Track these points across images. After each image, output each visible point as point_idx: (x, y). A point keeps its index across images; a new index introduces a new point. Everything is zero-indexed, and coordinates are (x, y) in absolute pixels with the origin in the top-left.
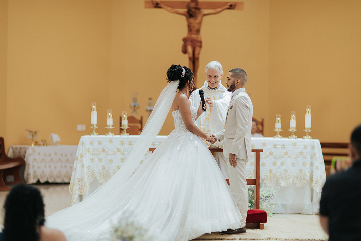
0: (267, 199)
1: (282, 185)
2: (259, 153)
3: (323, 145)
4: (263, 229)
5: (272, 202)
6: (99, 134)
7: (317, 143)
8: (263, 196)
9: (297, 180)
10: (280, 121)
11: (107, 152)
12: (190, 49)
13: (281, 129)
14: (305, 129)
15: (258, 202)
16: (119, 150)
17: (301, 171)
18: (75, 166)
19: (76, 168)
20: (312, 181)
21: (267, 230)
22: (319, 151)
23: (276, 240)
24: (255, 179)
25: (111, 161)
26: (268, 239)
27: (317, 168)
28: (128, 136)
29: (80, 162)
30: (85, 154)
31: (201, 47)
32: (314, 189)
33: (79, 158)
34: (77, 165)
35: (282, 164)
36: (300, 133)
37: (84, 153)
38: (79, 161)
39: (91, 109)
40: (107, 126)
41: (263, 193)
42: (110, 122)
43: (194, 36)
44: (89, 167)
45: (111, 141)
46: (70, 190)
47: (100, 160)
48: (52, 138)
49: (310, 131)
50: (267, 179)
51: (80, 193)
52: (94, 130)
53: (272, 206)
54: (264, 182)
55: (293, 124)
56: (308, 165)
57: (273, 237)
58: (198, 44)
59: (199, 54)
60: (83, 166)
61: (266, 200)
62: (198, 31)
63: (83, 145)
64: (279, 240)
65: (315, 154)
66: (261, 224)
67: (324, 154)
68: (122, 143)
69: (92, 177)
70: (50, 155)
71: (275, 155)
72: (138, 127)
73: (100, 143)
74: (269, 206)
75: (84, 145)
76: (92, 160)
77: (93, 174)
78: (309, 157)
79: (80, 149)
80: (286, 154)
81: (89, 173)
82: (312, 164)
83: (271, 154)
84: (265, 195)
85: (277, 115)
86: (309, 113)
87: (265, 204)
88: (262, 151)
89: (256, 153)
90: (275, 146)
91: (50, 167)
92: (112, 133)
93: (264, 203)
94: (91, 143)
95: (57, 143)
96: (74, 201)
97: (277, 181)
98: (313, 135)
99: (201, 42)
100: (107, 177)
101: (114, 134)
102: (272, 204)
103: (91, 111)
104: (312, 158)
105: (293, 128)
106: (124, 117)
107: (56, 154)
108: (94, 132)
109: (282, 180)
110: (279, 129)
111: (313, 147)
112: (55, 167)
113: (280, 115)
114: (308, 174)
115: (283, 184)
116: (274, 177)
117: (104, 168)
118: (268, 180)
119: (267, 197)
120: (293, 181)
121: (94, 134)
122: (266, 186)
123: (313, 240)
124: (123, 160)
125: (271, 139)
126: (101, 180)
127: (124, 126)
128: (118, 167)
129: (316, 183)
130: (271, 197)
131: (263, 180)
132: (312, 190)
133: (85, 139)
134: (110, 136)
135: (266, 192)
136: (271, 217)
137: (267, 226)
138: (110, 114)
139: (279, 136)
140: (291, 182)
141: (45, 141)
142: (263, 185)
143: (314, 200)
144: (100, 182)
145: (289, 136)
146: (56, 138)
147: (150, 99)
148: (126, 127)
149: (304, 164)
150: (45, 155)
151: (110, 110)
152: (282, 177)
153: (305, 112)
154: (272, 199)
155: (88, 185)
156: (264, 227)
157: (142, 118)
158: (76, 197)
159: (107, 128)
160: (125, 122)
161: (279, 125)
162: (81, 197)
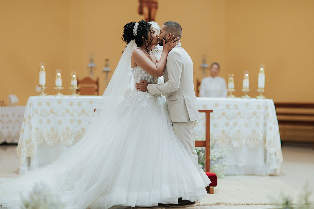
0: (219, 160)
1: (235, 146)
2: (209, 114)
3: (277, 105)
4: (213, 193)
5: (224, 163)
6: (48, 95)
7: (270, 103)
8: (215, 158)
9: (250, 140)
11: (56, 113)
12: (146, 10)
13: (235, 88)
14: (258, 88)
15: (208, 165)
16: (68, 111)
17: (254, 132)
18: (22, 127)
19: (23, 130)
20: (265, 141)
21: (217, 193)
22: (272, 111)
23: (226, 205)
24: (205, 141)
25: (60, 122)
26: (217, 204)
27: (271, 129)
28: (78, 96)
29: (28, 123)
30: (33, 115)
31: (156, 8)
32: (268, 150)
33: (27, 119)
34: (25, 126)
35: (235, 124)
36: (253, 93)
37: (32, 114)
38: (26, 123)
39: (39, 70)
41: (215, 154)
42: (59, 82)
44: (37, 129)
45: (59, 102)
46: (18, 152)
47: (49, 121)
48: (10, 99)
49: (263, 91)
50: (220, 140)
51: (28, 156)
52: (43, 91)
54: (217, 143)
55: (246, 84)
56: (261, 126)
57: (222, 202)
58: (154, 5)
60: (31, 128)
61: (218, 161)
63: (30, 106)
64: (229, 205)
65: (268, 115)
67: (278, 114)
68: (71, 104)
69: (41, 138)
70: (8, 116)
71: (228, 116)
72: (94, 88)
73: (48, 104)
74: (222, 168)
75: (32, 106)
76: (41, 121)
77: (41, 136)
78: (262, 117)
79: (28, 110)
80: (239, 114)
81: (37, 135)
82: (265, 125)
83: (224, 114)
84: (217, 157)
85: (229, 75)
86: (262, 72)
87: (217, 165)
88: (212, 111)
89: (206, 113)
90: (228, 107)
91: (8, 127)
92: (61, 93)
94: (40, 104)
95: (15, 104)
96: (22, 163)
97: (230, 142)
98: (267, 95)
99: (156, 3)
100: (56, 138)
101: (63, 95)
102: (225, 166)
103: (40, 71)
104: (265, 118)
105: (246, 88)
106: (73, 78)
107: (14, 115)
108: (43, 93)
109: (235, 140)
110: (232, 89)
111: (266, 108)
112: (13, 128)
113: (233, 75)
114: (261, 135)
115: (235, 144)
116: (227, 138)
117: (52, 129)
119: (219, 158)
120: (246, 142)
121: (42, 95)
122: (218, 147)
123: (264, 205)
124: (72, 121)
125: (223, 99)
126: (50, 142)
127: (73, 86)
128: (67, 129)
129: (270, 144)
130: (224, 158)
131: (215, 141)
132: (265, 151)
133: (33, 100)
134: (59, 96)
135: (218, 153)
136: (223, 178)
137: (217, 190)
138: (59, 74)
139: (232, 96)
140: (244, 143)
141: (3, 102)
142: (216, 146)
143: (267, 161)
144: (48, 144)
145: (242, 96)
146: (14, 99)
147: (107, 60)
148: (76, 87)
149: (257, 124)
150: (3, 116)
151: (60, 70)
152: (234, 138)
153: (258, 72)
154: (224, 160)
155: (36, 147)
156: (214, 191)
157: (98, 79)
158: (23, 159)
159: (56, 88)
160: (74, 83)
161: (231, 85)
162: (29, 159)
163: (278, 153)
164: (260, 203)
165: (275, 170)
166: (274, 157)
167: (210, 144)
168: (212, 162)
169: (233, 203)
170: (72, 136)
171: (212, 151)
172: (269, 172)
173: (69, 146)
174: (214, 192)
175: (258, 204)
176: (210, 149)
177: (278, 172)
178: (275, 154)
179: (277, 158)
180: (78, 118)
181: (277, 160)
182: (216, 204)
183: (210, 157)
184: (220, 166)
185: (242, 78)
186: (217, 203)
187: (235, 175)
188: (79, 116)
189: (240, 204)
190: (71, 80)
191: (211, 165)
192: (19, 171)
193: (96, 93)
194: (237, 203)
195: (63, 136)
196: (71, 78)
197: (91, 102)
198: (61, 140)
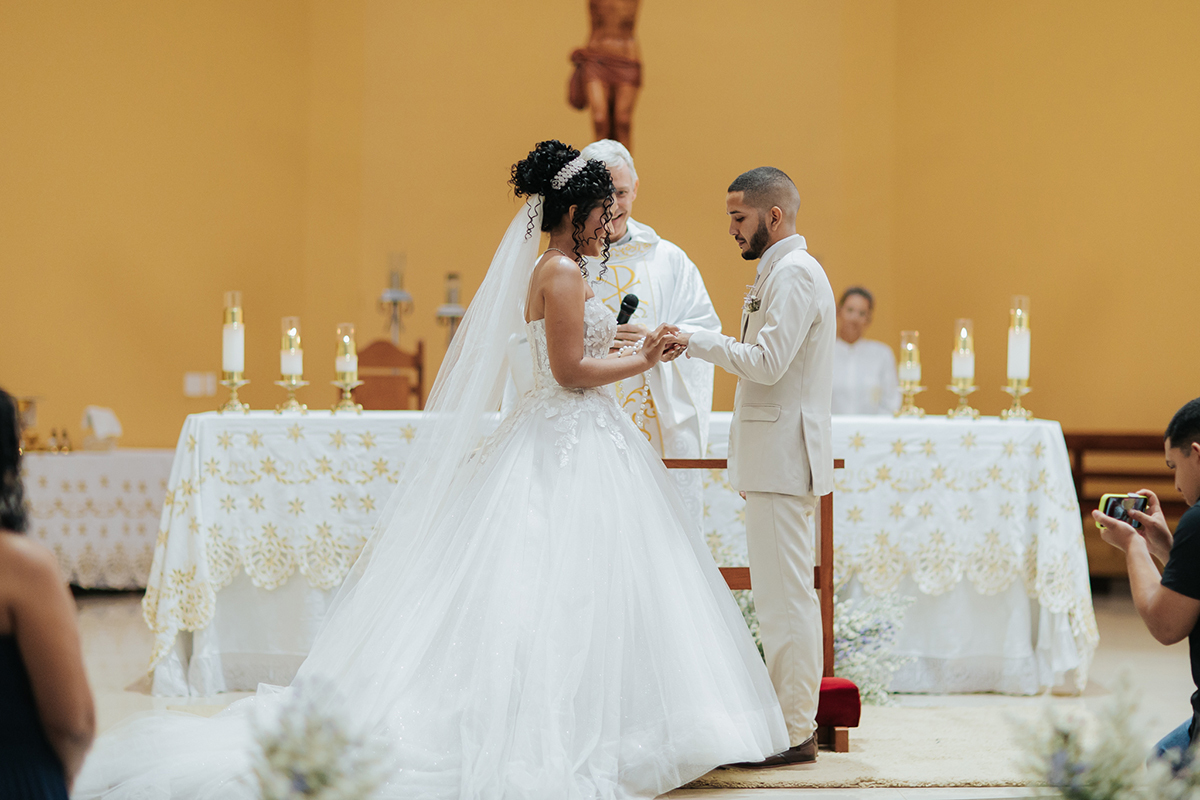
0: (868, 639)
1: (923, 588)
3: (1078, 445)
4: (845, 749)
5: (886, 649)
6: (252, 408)
7: (1052, 434)
8: (854, 630)
9: (980, 569)
10: (916, 355)
11: (284, 473)
12: (597, 92)
13: (922, 383)
14: (1006, 381)
16: (325, 466)
17: (993, 536)
20: (1032, 570)
21: (862, 751)
22: (1059, 462)
23: (891, 786)
25: (296, 507)
26: (861, 784)
27: (1053, 526)
28: (359, 413)
29: (183, 511)
30: (201, 481)
31: (637, 83)
32: (1042, 602)
33: (179, 496)
34: (173, 522)
35: (925, 511)
36: (990, 399)
37: (197, 478)
38: (178, 509)
39: (224, 318)
40: (282, 378)
41: (853, 617)
42: (292, 363)
43: (613, 45)
44: (216, 530)
45: (295, 433)
46: (148, 613)
47: (257, 504)
48: (90, 421)
49: (1025, 390)
50: (871, 568)
51: (183, 627)
52: (235, 395)
53: (888, 664)
54: (860, 577)
55: (963, 365)
56: (1019, 517)
57: (878, 776)
58: (628, 73)
59: (630, 110)
60: (193, 526)
61: (864, 643)
62: (628, 26)
63: (192, 448)
64: (902, 787)
65: (1043, 475)
66: (837, 729)
68: (338, 440)
69: (228, 564)
70: (82, 487)
71: (899, 481)
72: (406, 379)
73: (255, 440)
74: (878, 667)
75: (197, 447)
76: (228, 503)
77: (231, 556)
78: (1021, 486)
79: (183, 464)
80: (938, 474)
81: (216, 552)
82: (1032, 513)
83: (883, 475)
84: (858, 627)
85: (904, 333)
86: (1020, 325)
87: (860, 657)
88: (841, 464)
90: (898, 448)
91: (82, 530)
92: (301, 403)
93: (858, 654)
94: (225, 442)
95: (108, 443)
96: (163, 653)
97: (908, 573)
98: (1038, 407)
99: (637, 66)
100: (282, 564)
101: (309, 408)
102: (889, 660)
103: (224, 322)
104: (1032, 488)
105: (964, 380)
106: (345, 345)
107: (104, 482)
108: (236, 402)
109: (925, 569)
110: (912, 383)
111: (1037, 451)
112: (104, 532)
113: (916, 335)
114: (1020, 549)
115: (927, 583)
116: (896, 561)
117: (270, 531)
118: (873, 571)
119: (866, 632)
120: (965, 573)
121: (234, 408)
122: (865, 594)
124: (339, 502)
125: (884, 421)
126: (263, 579)
127: (343, 376)
128: (324, 530)
129: (1050, 582)
130: (885, 631)
131: (854, 571)
132: (1035, 608)
133: (201, 425)
134: (294, 413)
135: (864, 615)
136: (882, 704)
137: (861, 740)
138: (293, 332)
139: (915, 410)
140: (959, 578)
141: (65, 435)
142: (856, 591)
143: (1042, 643)
144: (256, 583)
145: (950, 411)
146: (105, 423)
147: (452, 277)
148: (353, 381)
149: (1005, 511)
150: (66, 487)
151: (295, 319)
152: (923, 560)
153: (1008, 322)
154: (886, 639)
155: (213, 597)
156: (850, 743)
157: (421, 347)
158: (168, 640)
159: (282, 383)
160: (348, 365)
161: (912, 370)
162: (187, 639)
163: (1079, 614)
164: (1010, 781)
165: (1071, 675)
166: (1064, 627)
167: (835, 580)
168: (841, 646)
169: (913, 779)
170: (339, 555)
171: (840, 609)
172: (1050, 683)
173: (328, 592)
174: (850, 748)
175: (1000, 782)
176: (835, 599)
177: (1081, 683)
178: (1070, 615)
179: (1076, 633)
180: (362, 491)
181: (1075, 639)
182: (856, 785)
183: (836, 628)
184: (873, 660)
185: (950, 345)
186: (858, 781)
187: (923, 694)
188: (364, 483)
189: (938, 784)
190: (334, 356)
191: (837, 656)
192: (152, 683)
193: (413, 400)
194: (931, 780)
195: (309, 554)
196: (336, 347)
197: (408, 433)
198: (302, 570)
